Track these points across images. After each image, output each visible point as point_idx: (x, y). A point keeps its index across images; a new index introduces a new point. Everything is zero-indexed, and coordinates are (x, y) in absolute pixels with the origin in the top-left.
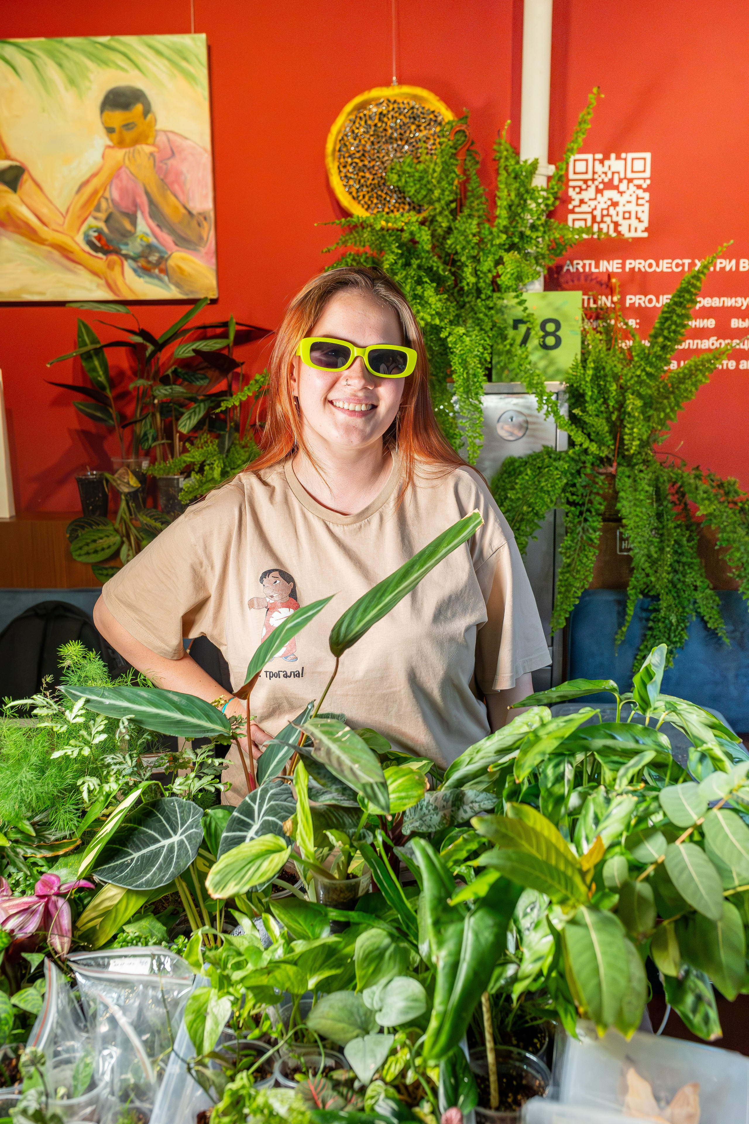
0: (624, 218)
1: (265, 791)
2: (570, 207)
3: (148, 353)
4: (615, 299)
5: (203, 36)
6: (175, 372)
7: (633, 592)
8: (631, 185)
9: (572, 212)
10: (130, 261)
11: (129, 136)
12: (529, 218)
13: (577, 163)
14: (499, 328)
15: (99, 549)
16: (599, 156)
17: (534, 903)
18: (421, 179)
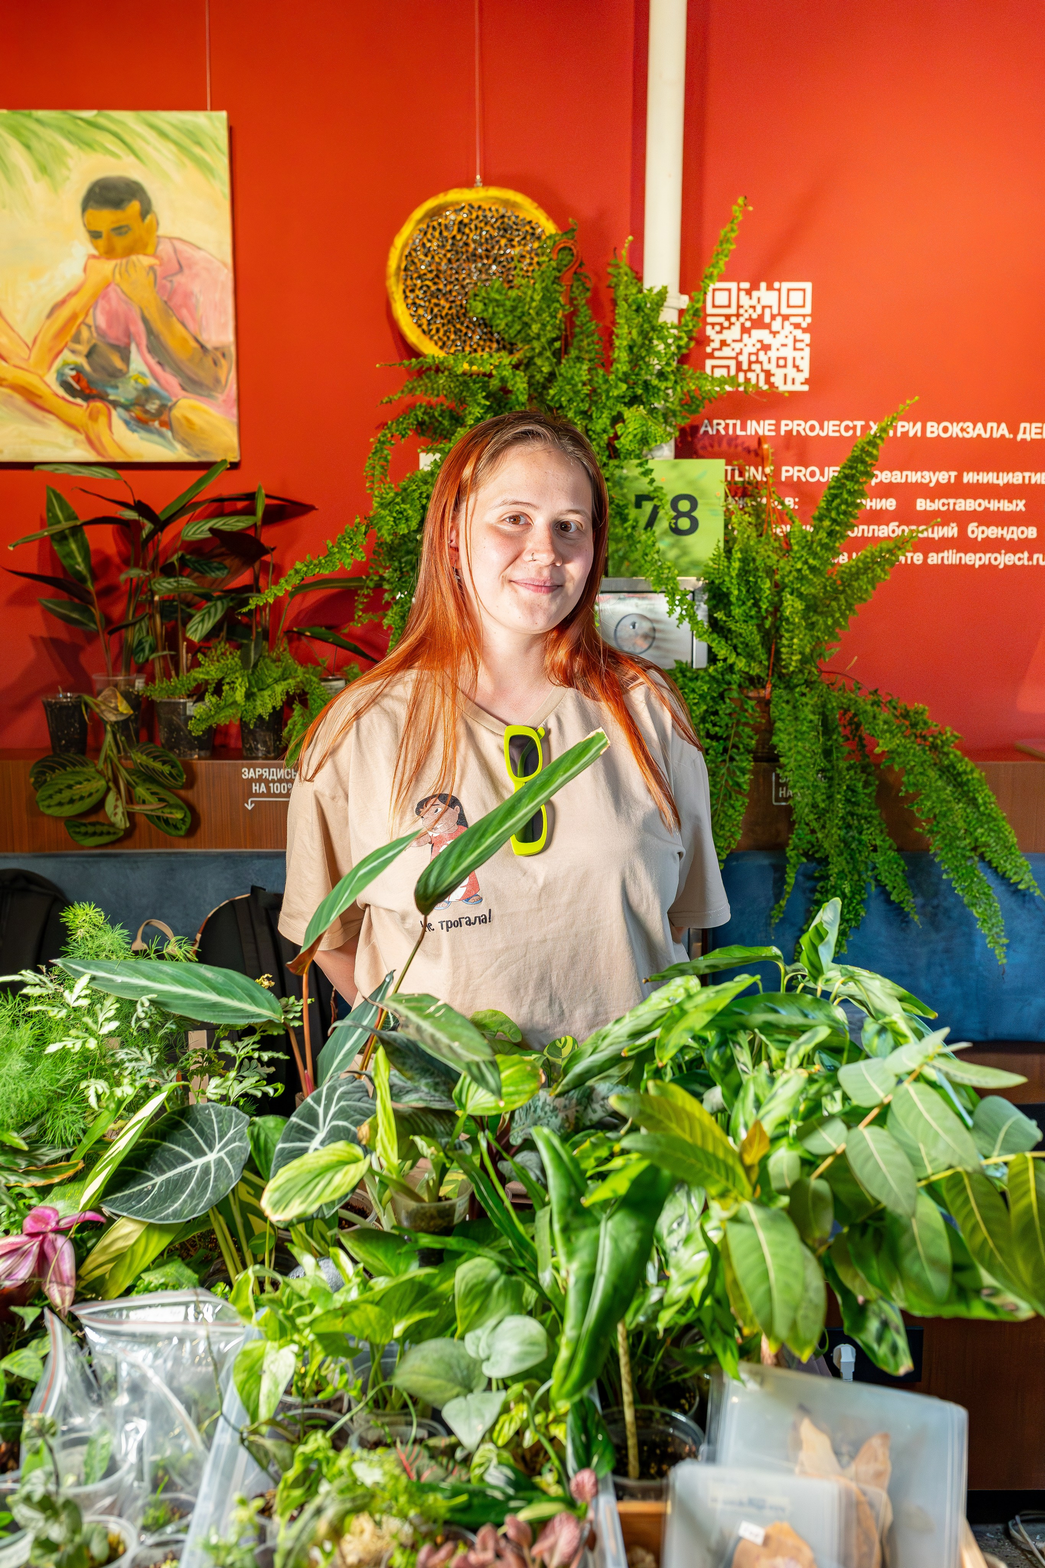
0: (778, 366)
1: (332, 1089)
2: (709, 350)
3: (144, 534)
4: (768, 470)
5: (223, 114)
6: (181, 559)
7: (793, 853)
8: (787, 323)
9: (711, 356)
10: (120, 410)
11: (120, 243)
12: (656, 364)
13: (717, 293)
14: (618, 506)
15: (76, 797)
16: (746, 285)
17: (682, 1217)
18: (514, 309)
